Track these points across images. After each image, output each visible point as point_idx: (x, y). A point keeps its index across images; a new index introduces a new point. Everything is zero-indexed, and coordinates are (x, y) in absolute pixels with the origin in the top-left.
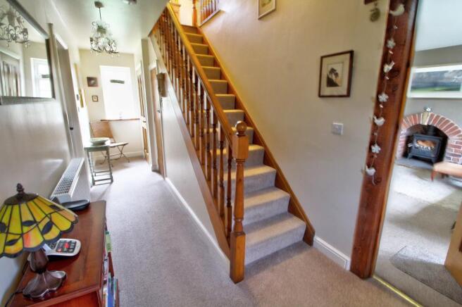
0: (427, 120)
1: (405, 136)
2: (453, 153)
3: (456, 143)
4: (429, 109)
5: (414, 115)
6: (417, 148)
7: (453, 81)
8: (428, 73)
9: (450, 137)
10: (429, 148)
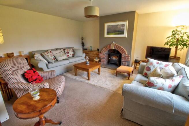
0: (114, 47)
1: (107, 54)
2: (124, 61)
3: (125, 56)
4: (114, 42)
5: (109, 45)
6: (112, 59)
7: (121, 29)
8: (112, 26)
9: (122, 54)
10: (116, 59)
